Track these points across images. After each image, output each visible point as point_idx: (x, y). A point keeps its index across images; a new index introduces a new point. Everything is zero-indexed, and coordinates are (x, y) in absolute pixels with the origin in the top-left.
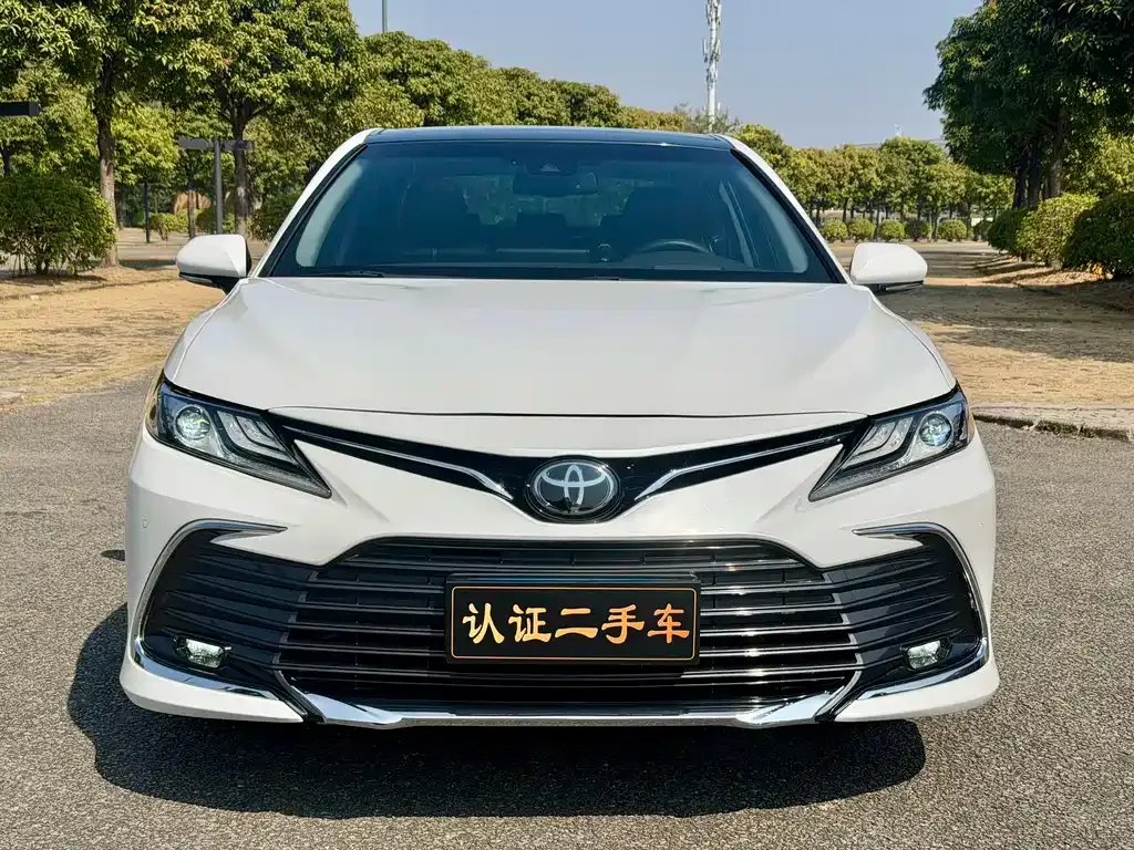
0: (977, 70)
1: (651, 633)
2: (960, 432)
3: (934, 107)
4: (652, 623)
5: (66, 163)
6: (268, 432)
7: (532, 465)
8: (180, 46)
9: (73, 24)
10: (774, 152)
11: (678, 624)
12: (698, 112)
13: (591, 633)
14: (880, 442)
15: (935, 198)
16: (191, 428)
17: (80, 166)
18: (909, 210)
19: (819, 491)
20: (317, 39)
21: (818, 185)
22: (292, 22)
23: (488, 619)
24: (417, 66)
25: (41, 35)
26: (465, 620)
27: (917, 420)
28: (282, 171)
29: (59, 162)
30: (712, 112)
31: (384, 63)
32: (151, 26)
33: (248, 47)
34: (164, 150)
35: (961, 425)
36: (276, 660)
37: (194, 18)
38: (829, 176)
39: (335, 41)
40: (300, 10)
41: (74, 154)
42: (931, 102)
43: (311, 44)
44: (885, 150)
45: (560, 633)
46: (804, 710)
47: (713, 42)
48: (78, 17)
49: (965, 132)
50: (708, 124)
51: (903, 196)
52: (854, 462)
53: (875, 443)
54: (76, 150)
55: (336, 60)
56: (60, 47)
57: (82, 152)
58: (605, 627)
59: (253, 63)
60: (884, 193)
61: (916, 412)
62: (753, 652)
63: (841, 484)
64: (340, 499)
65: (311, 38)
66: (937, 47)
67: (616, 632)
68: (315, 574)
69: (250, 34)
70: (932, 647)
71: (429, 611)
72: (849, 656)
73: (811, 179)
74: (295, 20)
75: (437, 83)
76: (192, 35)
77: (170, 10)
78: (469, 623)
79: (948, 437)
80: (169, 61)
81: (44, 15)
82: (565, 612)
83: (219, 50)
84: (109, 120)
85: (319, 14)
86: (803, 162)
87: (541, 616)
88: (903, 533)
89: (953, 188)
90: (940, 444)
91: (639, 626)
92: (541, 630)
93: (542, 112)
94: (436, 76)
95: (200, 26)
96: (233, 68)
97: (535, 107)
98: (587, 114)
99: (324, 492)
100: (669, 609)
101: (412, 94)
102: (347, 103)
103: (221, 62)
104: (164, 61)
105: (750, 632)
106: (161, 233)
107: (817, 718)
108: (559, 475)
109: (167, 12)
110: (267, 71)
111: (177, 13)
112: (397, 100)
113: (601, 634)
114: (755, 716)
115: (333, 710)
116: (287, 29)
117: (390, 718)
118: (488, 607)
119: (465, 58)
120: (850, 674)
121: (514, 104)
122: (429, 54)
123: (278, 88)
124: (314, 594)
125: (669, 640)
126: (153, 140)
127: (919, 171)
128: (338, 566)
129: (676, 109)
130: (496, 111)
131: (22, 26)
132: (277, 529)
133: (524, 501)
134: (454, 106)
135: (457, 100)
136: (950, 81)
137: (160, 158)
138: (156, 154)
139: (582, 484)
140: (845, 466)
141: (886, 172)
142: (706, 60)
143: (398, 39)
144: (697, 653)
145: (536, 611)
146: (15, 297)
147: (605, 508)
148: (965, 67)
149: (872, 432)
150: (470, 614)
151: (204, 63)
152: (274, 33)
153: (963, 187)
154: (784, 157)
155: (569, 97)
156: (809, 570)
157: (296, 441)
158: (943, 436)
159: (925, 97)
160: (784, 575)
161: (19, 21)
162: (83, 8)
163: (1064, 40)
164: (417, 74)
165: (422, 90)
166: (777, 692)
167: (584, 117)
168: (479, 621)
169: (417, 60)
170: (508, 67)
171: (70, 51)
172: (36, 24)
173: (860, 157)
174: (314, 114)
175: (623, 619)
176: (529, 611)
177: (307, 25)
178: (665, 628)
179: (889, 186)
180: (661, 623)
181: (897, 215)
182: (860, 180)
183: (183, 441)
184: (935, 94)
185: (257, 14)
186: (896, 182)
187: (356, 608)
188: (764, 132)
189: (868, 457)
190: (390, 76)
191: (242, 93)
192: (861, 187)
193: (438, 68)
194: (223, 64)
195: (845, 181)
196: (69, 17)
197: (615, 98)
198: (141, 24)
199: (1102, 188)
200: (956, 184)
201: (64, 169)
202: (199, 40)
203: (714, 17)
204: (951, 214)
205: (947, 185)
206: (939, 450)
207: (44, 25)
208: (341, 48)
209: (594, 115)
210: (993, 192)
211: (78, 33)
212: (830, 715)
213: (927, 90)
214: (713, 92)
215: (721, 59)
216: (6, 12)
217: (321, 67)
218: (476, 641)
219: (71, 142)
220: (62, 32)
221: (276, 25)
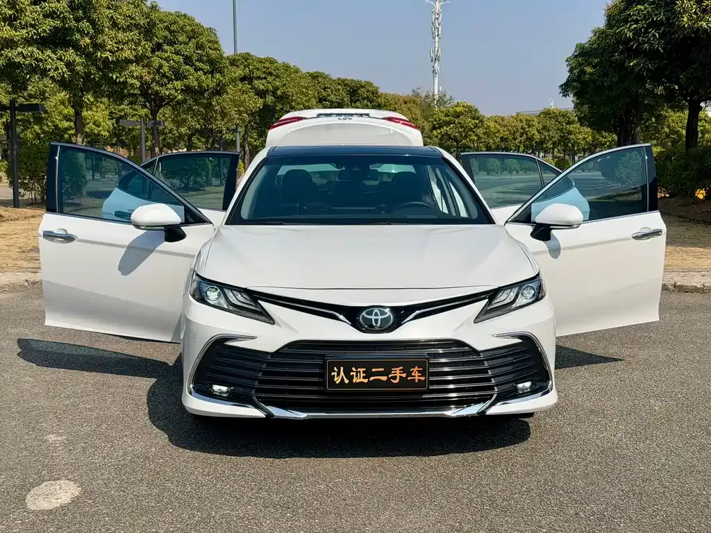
0: (591, 74)
1: (409, 378)
2: (539, 293)
3: (565, 96)
4: (409, 374)
5: (44, 132)
6: (246, 297)
7: (358, 310)
8: (123, 69)
9: (67, 60)
10: (474, 119)
11: (420, 374)
12: (428, 92)
13: (384, 378)
14: (504, 298)
15: (573, 146)
16: (213, 295)
17: (53, 133)
18: (558, 152)
19: (479, 318)
20: (200, 60)
21: (501, 138)
22: (186, 51)
23: (342, 373)
24: (259, 73)
25: (48, 67)
26: (333, 374)
27: (520, 289)
28: (173, 134)
29: (39, 131)
30: (436, 93)
31: (239, 72)
32: (107, 58)
33: (161, 66)
34: (102, 124)
35: (540, 290)
36: (253, 392)
37: (131, 52)
38: (508, 133)
39: (211, 62)
40: (191, 44)
41: (48, 126)
42: (564, 93)
43: (198, 64)
44: (542, 116)
45: (372, 379)
46: (473, 410)
47: (437, 49)
48: (70, 56)
49: (585, 108)
50: (434, 100)
51: (554, 144)
52: (492, 307)
53: (502, 298)
54: (50, 124)
55: (212, 73)
56: (60, 73)
57: (54, 126)
58: (390, 376)
59: (164, 75)
60: (542, 142)
61: (520, 285)
62: (452, 386)
63: (487, 316)
64: (280, 325)
65: (197, 60)
66: (567, 60)
67: (395, 378)
68: (270, 356)
69: (161, 58)
70: (528, 384)
71: (317, 371)
72: (491, 388)
73: (497, 134)
74: (188, 50)
75: (270, 83)
76: (131, 62)
77: (118, 48)
78: (334, 375)
79: (534, 295)
80: (117, 77)
81: (50, 55)
82: (374, 370)
83: (146, 70)
84: (81, 111)
85: (202, 46)
86: (492, 124)
87: (364, 372)
88: (513, 336)
89: (584, 138)
90: (530, 298)
91: (404, 375)
92: (364, 378)
93: (333, 97)
94: (270, 79)
95: (135, 57)
96: (153, 80)
97: (329, 95)
98: (360, 98)
99: (272, 322)
100: (416, 368)
101: (256, 90)
102: (218, 97)
103: (147, 78)
104: (114, 77)
105: (450, 378)
106: (101, 174)
107: (478, 413)
108: (370, 313)
109: (116, 49)
110: (172, 80)
111: (122, 49)
112: (246, 94)
113: (389, 379)
114: (452, 412)
115: (278, 412)
116: (183, 55)
117: (303, 415)
118: (342, 368)
119: (287, 67)
120: (492, 395)
121: (316, 94)
122: (266, 66)
123: (178, 90)
124: (269, 364)
125: (417, 381)
126: (96, 118)
127: (563, 129)
128: (278, 353)
129: (414, 91)
130: (305, 99)
131: (38, 62)
132: (253, 338)
133: (356, 325)
134: (280, 96)
135: (283, 93)
136: (574, 80)
137: (101, 128)
138: (98, 126)
139: (380, 317)
140: (489, 308)
141: (542, 129)
142: (432, 60)
143: (247, 57)
144: (428, 387)
145: (362, 370)
146: (33, 217)
147: (389, 327)
148: (583, 72)
149: (500, 294)
150: (335, 371)
151: (137, 78)
152: (176, 57)
153: (590, 137)
154: (480, 121)
155: (348, 89)
156: (474, 352)
157: (259, 301)
158: (531, 295)
159: (560, 90)
160: (464, 354)
161: (36, 59)
162: (72, 51)
163: (631, 64)
164: (259, 78)
165: (262, 87)
166: (461, 403)
167: (358, 100)
168: (338, 374)
169: (258, 69)
170: (312, 71)
171: (66, 76)
172: (46, 60)
173: (527, 120)
174: (197, 104)
175: (398, 373)
176: (359, 370)
177: (195, 52)
178: (415, 376)
179: (545, 138)
180: (413, 374)
181: (551, 155)
182: (527, 135)
183: (209, 301)
184: (566, 88)
185: (166, 47)
186: (549, 136)
187: (287, 370)
188: (469, 107)
189: (500, 304)
190: (243, 79)
191: (157, 93)
192: (527, 139)
193: (271, 74)
194: (148, 78)
195: (518, 135)
196: (64, 56)
197: (377, 88)
198: (101, 56)
199: (674, 138)
200: (586, 136)
201: (42, 136)
202: (134, 64)
203: (436, 34)
204: (584, 154)
205: (580, 137)
206: (531, 300)
207: (51, 61)
208: (215, 66)
209: (364, 99)
210: (609, 141)
211: (69, 65)
212: (484, 412)
213: (562, 86)
214: (436, 81)
215: (440, 59)
216: (29, 54)
217: (203, 78)
218: (337, 382)
219: (47, 120)
220: (61, 65)
221: (177, 53)
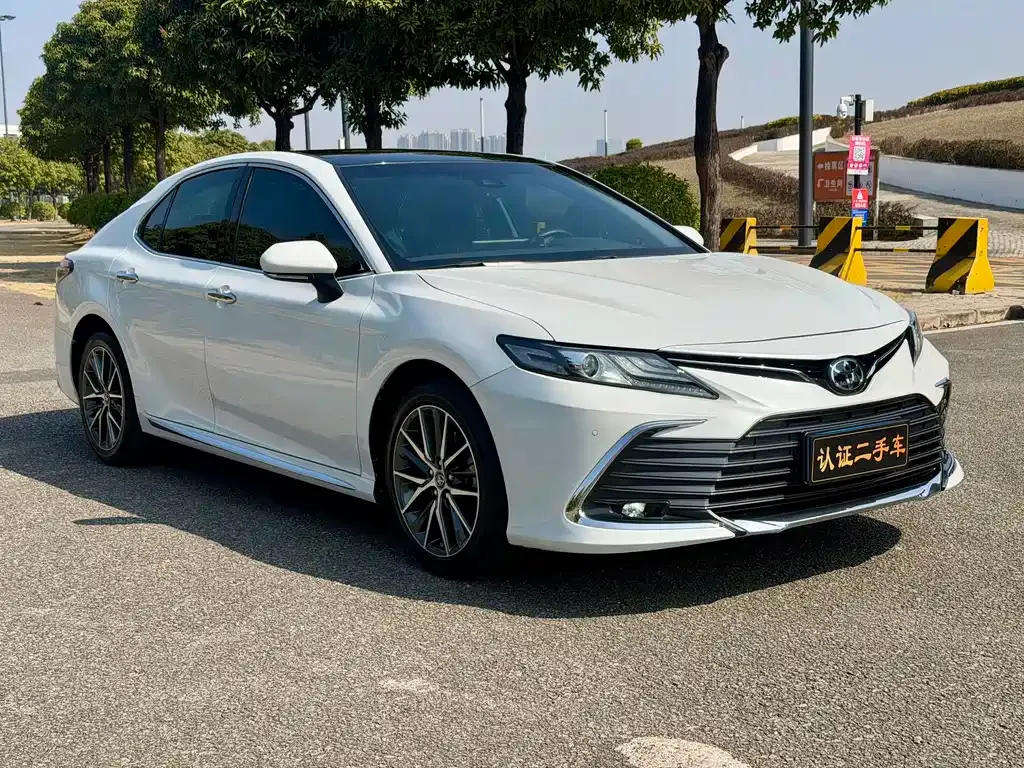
0: (88, 70)
1: (891, 453)
4: (892, 447)
11: (901, 445)
13: (868, 456)
23: (828, 457)
26: (819, 459)
36: (706, 503)
45: (856, 459)
58: (874, 452)
64: (729, 398)
67: (878, 454)
68: (734, 444)
78: (820, 461)
82: (859, 446)
87: (849, 451)
91: (887, 449)
92: (850, 459)
99: (713, 395)
100: (898, 438)
113: (873, 456)
115: (753, 527)
117: (779, 526)
118: (828, 449)
124: (733, 457)
125: (898, 455)
128: (747, 438)
132: (702, 421)
133: (827, 386)
144: (908, 459)
145: (847, 448)
150: (821, 455)
156: (933, 407)
157: (681, 367)
168: (824, 459)
175: (881, 446)
176: (845, 448)
178: (896, 449)
180: (895, 446)
218: (822, 470)
